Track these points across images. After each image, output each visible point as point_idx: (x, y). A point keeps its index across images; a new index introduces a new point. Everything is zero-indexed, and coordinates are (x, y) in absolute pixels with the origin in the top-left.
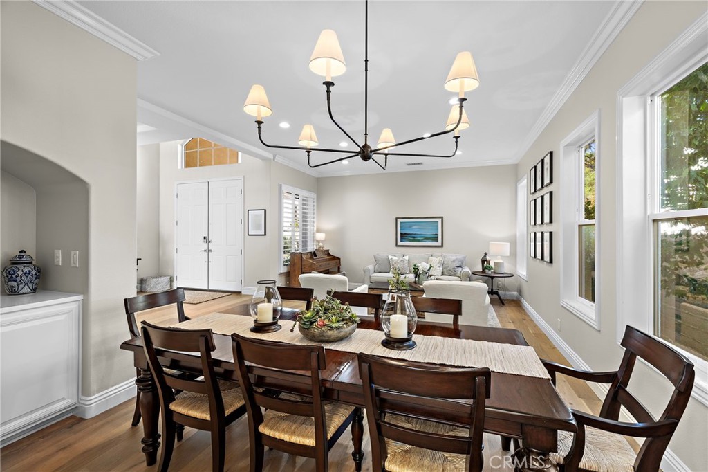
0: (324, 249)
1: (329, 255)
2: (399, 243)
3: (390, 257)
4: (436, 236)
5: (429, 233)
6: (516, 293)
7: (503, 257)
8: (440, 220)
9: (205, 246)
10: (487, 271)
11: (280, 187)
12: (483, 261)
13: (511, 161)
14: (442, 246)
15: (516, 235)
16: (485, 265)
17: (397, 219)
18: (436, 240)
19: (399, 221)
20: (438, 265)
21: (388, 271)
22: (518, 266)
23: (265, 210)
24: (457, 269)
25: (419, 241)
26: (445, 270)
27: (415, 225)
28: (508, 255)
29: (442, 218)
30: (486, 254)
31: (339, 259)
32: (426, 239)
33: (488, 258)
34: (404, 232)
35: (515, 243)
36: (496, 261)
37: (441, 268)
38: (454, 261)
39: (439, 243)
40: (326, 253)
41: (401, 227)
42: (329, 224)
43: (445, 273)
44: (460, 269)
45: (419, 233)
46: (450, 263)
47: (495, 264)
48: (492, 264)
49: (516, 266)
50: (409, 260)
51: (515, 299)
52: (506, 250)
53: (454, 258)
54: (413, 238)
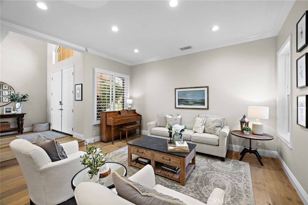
0: (132, 109)
1: (135, 113)
2: (177, 106)
3: (167, 116)
4: (203, 101)
5: (198, 99)
6: (276, 153)
7: (261, 120)
8: (206, 89)
9: (60, 107)
10: (245, 131)
11: (94, 69)
12: (242, 122)
13: (270, 35)
14: (208, 109)
15: (276, 101)
16: (244, 126)
17: (176, 89)
18: (203, 104)
19: (177, 90)
20: (201, 124)
21: (164, 126)
22: (278, 128)
23: (82, 84)
24: (216, 129)
25: (191, 105)
26: (206, 129)
27: (188, 93)
28: (268, 118)
29: (208, 87)
30: (244, 117)
31: (141, 116)
32: (196, 103)
33: (246, 120)
34: (180, 98)
35: (276, 107)
36: (255, 123)
37: (203, 127)
38: (214, 122)
39: (206, 107)
40: (134, 112)
41: (178, 95)
42: (137, 94)
43: (206, 131)
44: (219, 129)
45: (190, 99)
46: (211, 123)
47: (254, 126)
48: (250, 126)
49: (276, 129)
50: (181, 119)
51: (275, 157)
52: (265, 113)
53: (215, 119)
54: (186, 102)
